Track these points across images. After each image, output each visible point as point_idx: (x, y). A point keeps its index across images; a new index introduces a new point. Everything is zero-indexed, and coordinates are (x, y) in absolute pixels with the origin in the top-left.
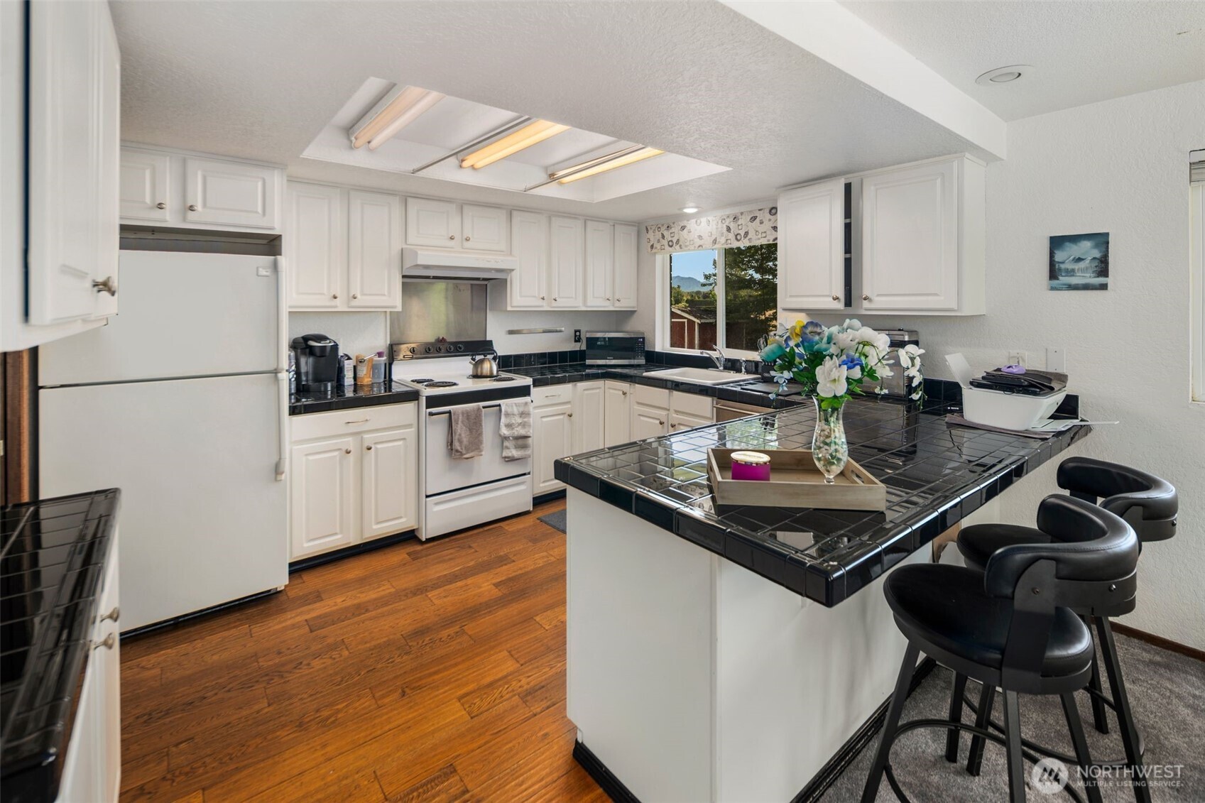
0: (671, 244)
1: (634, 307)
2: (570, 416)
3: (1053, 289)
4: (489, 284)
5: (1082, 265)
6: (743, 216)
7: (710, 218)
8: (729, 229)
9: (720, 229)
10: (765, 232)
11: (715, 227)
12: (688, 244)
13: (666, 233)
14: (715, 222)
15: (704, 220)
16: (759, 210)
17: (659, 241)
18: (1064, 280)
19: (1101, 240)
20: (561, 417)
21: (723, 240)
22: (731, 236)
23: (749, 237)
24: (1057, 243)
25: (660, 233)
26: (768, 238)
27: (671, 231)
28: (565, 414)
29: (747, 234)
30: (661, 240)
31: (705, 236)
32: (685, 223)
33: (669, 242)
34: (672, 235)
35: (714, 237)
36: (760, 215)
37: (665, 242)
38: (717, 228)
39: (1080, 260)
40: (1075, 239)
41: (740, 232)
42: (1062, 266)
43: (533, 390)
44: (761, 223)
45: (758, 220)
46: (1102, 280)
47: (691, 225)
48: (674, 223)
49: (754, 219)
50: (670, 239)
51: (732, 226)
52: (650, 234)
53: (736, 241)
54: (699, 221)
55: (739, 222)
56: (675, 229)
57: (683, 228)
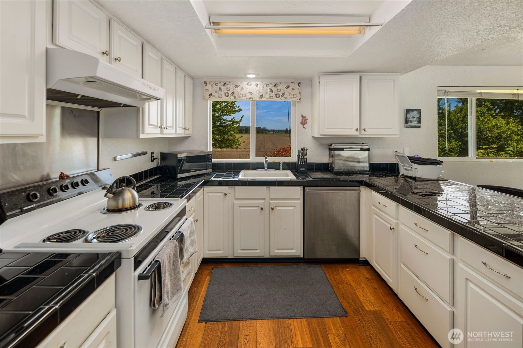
0: (227, 95)
1: (190, 134)
3: (407, 127)
5: (414, 119)
6: (281, 85)
7: (258, 83)
8: (271, 91)
9: (265, 90)
10: (296, 95)
11: (262, 88)
12: (241, 96)
13: (222, 87)
14: (262, 86)
15: (254, 83)
16: (292, 83)
17: (216, 92)
18: (410, 124)
19: (419, 111)
21: (268, 96)
22: (273, 94)
23: (285, 96)
24: (408, 111)
25: (218, 87)
26: (297, 98)
27: (227, 87)
29: (283, 94)
30: (219, 91)
31: (255, 93)
32: (239, 83)
33: (225, 94)
34: (228, 89)
35: (261, 94)
36: (292, 86)
37: (222, 93)
38: (263, 89)
39: (414, 117)
40: (413, 110)
41: (279, 93)
42: (409, 119)
44: (293, 89)
45: (291, 88)
46: (419, 125)
47: (244, 85)
48: (230, 82)
49: (288, 87)
50: (226, 92)
51: (273, 89)
52: (209, 87)
53: (276, 98)
54: (250, 83)
55: (279, 88)
56: (231, 86)
57: (237, 86)
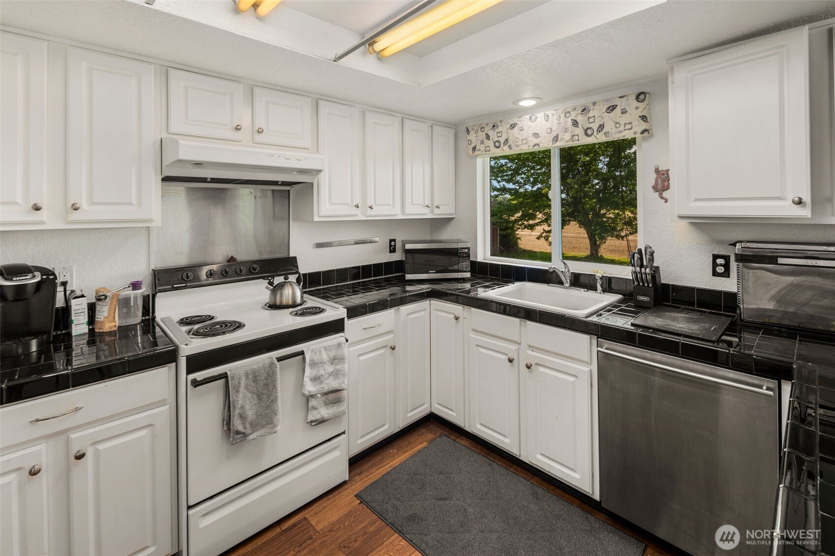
0: (497, 144)
1: (452, 214)
2: (393, 349)
4: (293, 190)
6: (595, 107)
7: (548, 113)
8: (575, 123)
9: (562, 125)
10: (630, 123)
11: (556, 122)
12: (520, 143)
13: (491, 133)
14: (556, 117)
15: (540, 115)
16: (620, 97)
17: (482, 142)
20: (383, 351)
21: (567, 136)
22: (579, 131)
23: (604, 131)
25: (484, 133)
26: (634, 129)
27: (497, 131)
28: (386, 346)
29: (601, 127)
30: (485, 141)
31: (543, 134)
32: (515, 120)
33: (495, 143)
34: (499, 135)
35: (554, 134)
36: (621, 104)
37: (490, 143)
38: (559, 124)
41: (591, 125)
43: (348, 323)
44: (624, 112)
45: (618, 110)
47: (525, 122)
48: (501, 122)
49: (612, 108)
50: (497, 139)
51: (579, 119)
52: (472, 136)
53: (585, 137)
54: (534, 117)
55: (591, 114)
56: (503, 128)
57: (513, 126)
